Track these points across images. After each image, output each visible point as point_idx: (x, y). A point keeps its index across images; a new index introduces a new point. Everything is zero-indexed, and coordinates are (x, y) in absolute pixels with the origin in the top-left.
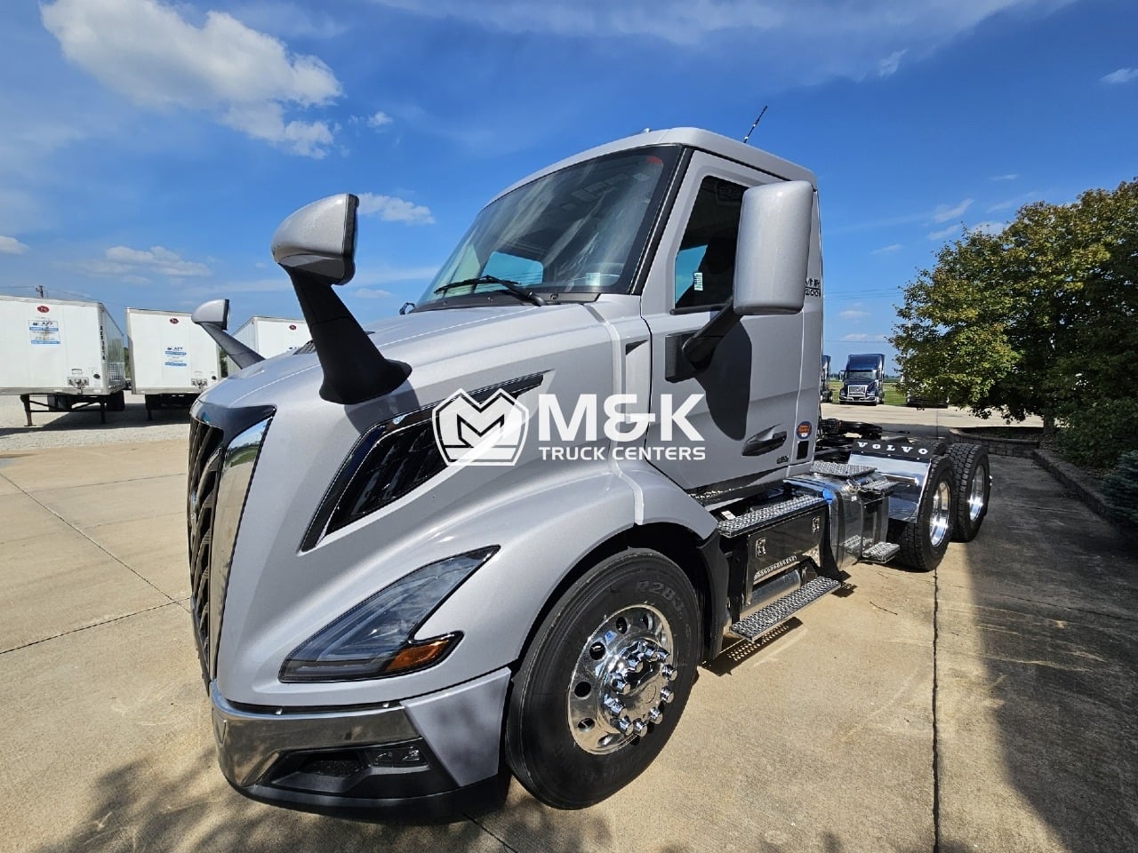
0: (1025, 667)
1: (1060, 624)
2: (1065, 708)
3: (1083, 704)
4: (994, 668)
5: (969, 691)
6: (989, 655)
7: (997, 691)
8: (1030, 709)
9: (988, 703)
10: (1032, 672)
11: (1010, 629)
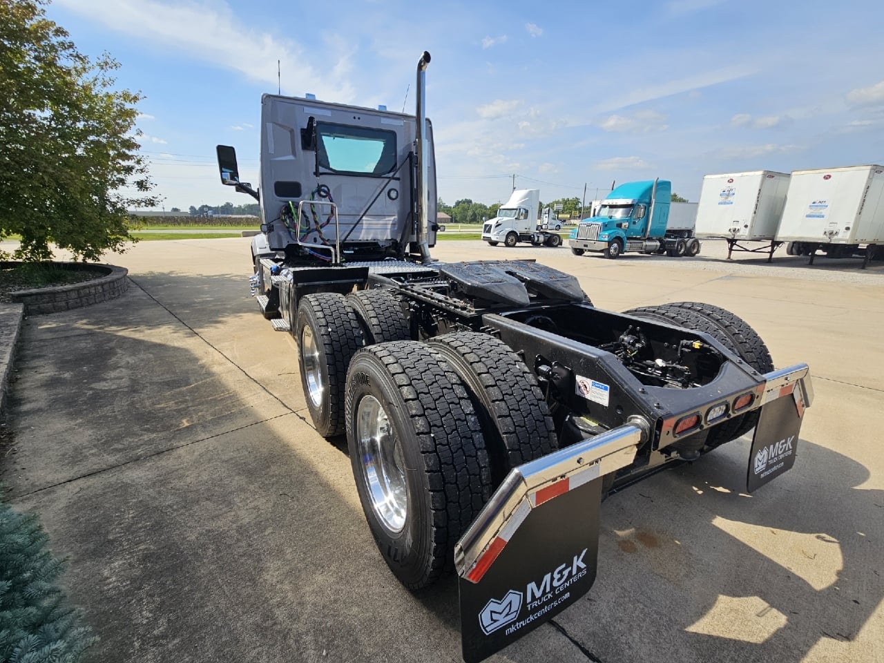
0: (196, 381)
1: (185, 423)
2: (174, 373)
3: (167, 377)
4: (210, 374)
5: (212, 361)
6: (217, 377)
7: (202, 367)
8: (189, 366)
9: (204, 361)
10: (192, 380)
11: (215, 399)
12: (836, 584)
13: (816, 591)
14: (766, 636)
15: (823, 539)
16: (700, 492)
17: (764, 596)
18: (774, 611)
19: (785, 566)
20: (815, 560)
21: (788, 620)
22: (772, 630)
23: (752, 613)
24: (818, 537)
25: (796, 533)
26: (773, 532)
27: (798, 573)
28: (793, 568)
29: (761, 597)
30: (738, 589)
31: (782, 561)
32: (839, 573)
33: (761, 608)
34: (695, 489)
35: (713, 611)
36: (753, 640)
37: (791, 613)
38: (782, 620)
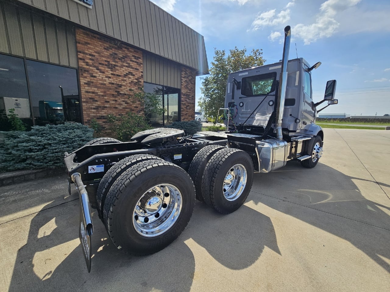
12: (32, 261)
13: (36, 252)
14: (39, 231)
15: (48, 274)
16: (102, 240)
17: (48, 236)
18: (42, 236)
19: (51, 249)
20: (44, 261)
21: (38, 238)
22: (39, 233)
23: (46, 231)
24: (51, 272)
25: (59, 264)
26: (66, 254)
27: (45, 251)
28: (48, 251)
29: (48, 235)
30: (55, 232)
31: (53, 249)
32: (33, 266)
33: (46, 234)
34: (105, 239)
35: (55, 223)
36: (41, 228)
37: (38, 240)
38: (39, 237)
